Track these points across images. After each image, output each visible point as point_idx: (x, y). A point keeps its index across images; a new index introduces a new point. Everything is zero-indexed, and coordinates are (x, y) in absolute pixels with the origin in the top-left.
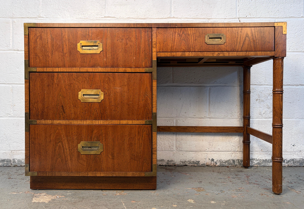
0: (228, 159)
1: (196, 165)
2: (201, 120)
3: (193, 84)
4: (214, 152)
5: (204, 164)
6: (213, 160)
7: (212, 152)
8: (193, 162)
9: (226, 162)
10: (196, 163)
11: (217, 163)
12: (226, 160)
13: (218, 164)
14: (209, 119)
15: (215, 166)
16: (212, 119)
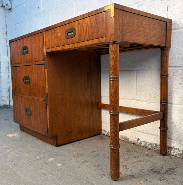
0: (151, 142)
1: (126, 141)
2: (130, 101)
3: (124, 69)
4: (140, 133)
5: (132, 141)
6: (138, 139)
7: (138, 132)
8: (124, 137)
9: (149, 144)
10: (126, 139)
11: (142, 143)
12: (149, 142)
13: (143, 145)
14: (136, 101)
15: (140, 145)
16: (138, 102)
